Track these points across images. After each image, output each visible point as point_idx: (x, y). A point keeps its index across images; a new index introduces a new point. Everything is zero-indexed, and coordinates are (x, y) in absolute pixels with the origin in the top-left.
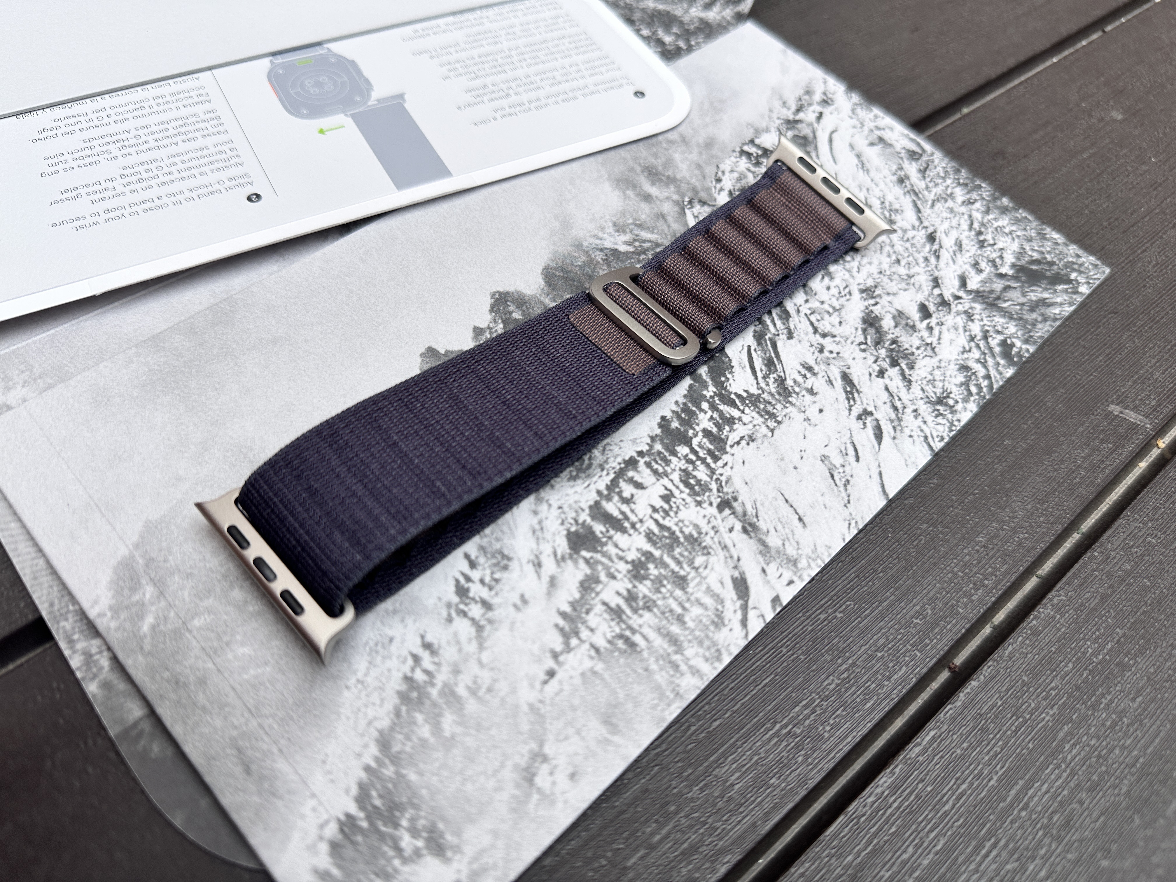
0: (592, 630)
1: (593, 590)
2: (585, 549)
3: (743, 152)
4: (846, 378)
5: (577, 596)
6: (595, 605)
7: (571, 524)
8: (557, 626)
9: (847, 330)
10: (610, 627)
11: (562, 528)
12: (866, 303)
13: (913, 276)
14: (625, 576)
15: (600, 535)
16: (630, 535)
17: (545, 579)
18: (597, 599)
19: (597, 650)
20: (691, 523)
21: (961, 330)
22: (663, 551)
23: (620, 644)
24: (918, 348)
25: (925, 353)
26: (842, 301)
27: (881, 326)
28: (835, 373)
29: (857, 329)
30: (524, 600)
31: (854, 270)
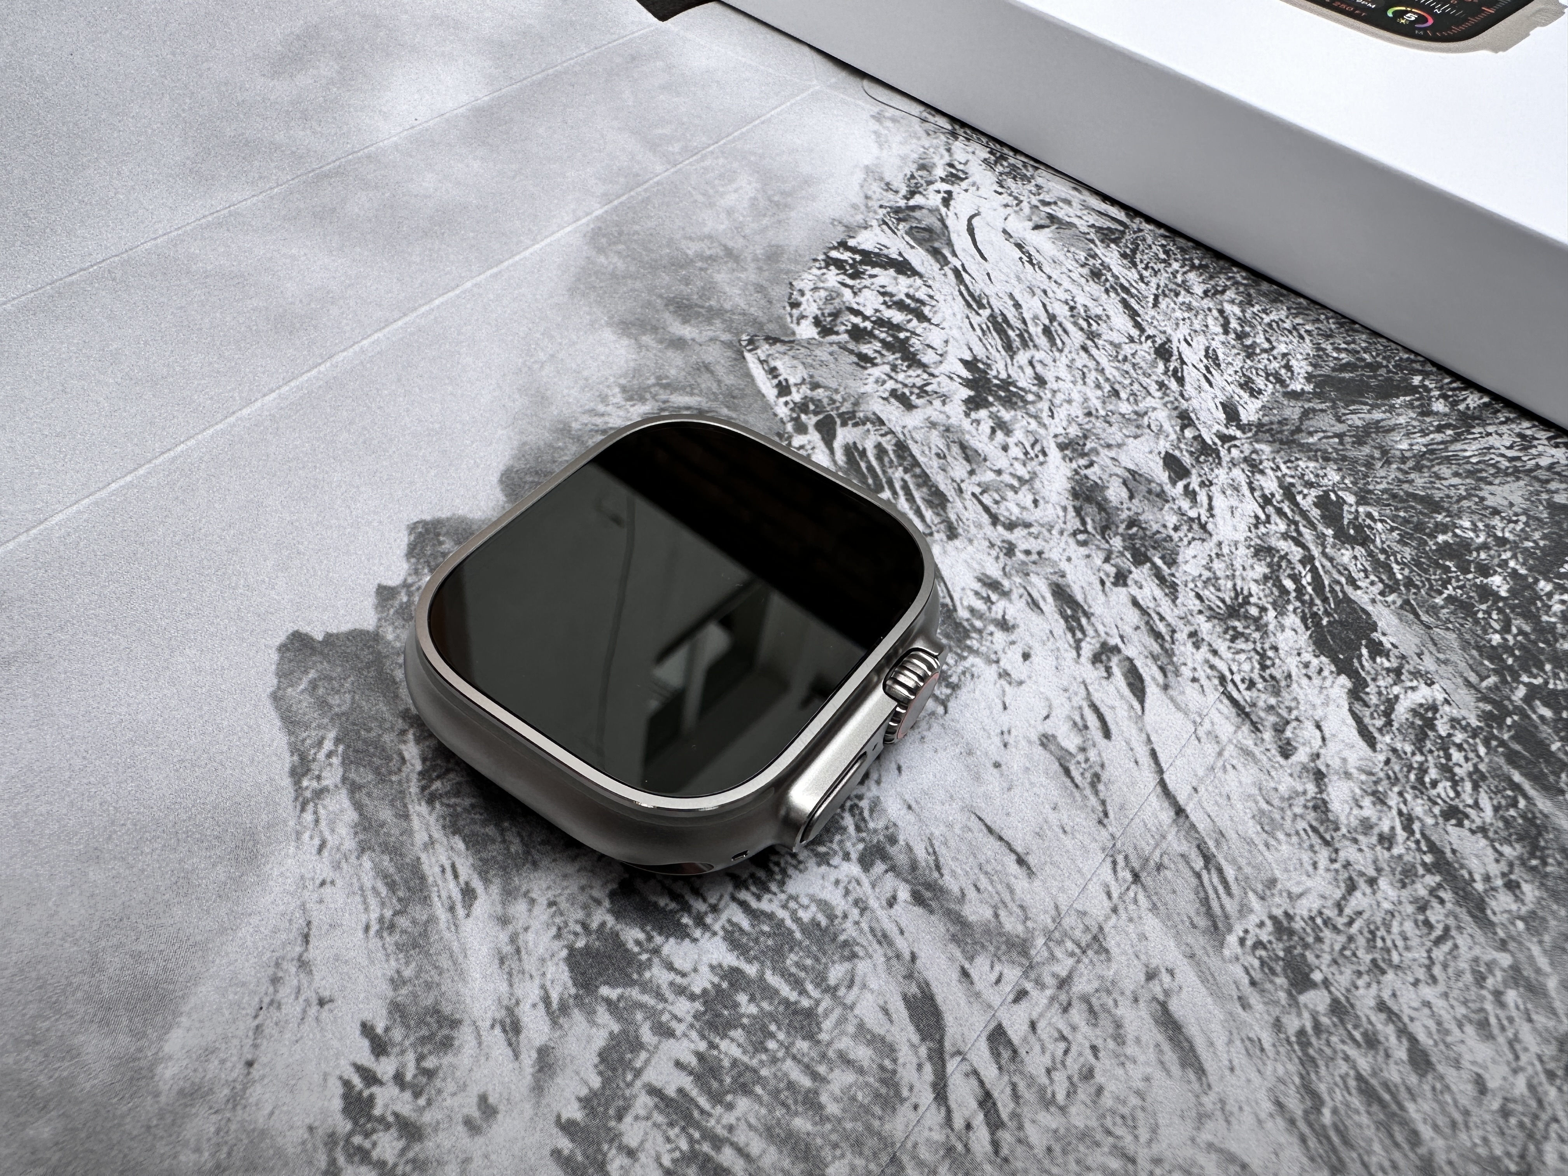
0: (631, 1153)
1: (628, 1065)
2: (606, 983)
3: (830, 262)
4: (1061, 593)
5: (596, 1082)
6: (635, 1097)
7: (576, 934)
8: (556, 1153)
9: (1048, 512)
10: (668, 1140)
11: (557, 945)
12: (1074, 465)
13: (1146, 413)
14: (692, 1026)
15: (636, 949)
16: (695, 940)
17: (529, 1058)
18: (638, 1083)
20: (813, 898)
21: (1245, 489)
22: (762, 963)
23: (691, 1172)
24: (1176, 529)
25: (1190, 535)
26: (1032, 465)
27: (1105, 499)
28: (1040, 587)
29: (1065, 509)
30: (487, 1108)
31: (1045, 415)
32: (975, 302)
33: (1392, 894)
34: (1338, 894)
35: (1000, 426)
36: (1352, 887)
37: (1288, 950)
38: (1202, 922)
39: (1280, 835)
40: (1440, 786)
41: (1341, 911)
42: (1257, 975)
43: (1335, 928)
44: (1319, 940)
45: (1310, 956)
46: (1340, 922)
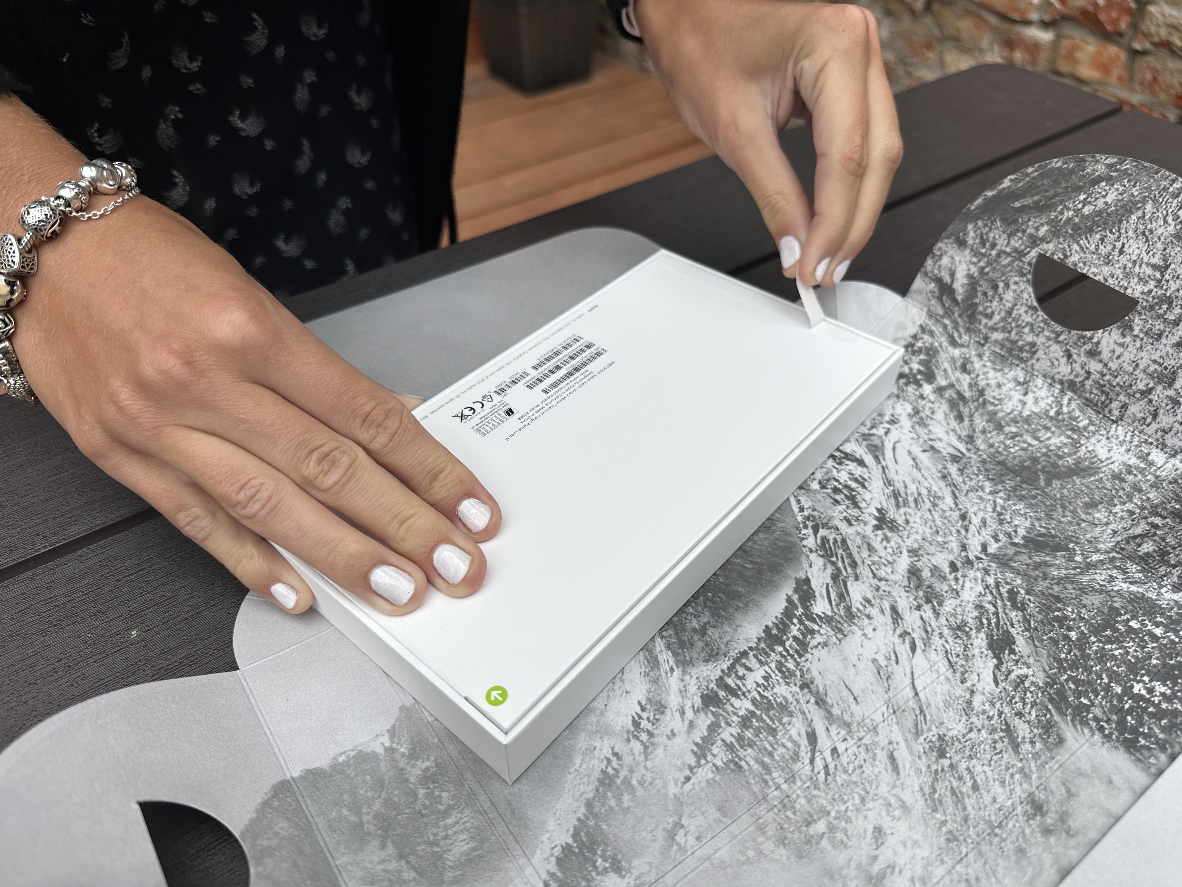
1: (715, 732)
2: (712, 706)
4: (894, 609)
5: (706, 734)
6: (717, 741)
7: (704, 689)
8: (692, 751)
9: (897, 577)
10: (726, 755)
11: (698, 690)
12: (912, 559)
14: (737, 725)
15: (722, 698)
16: (741, 700)
17: (686, 723)
18: (718, 738)
19: (717, 768)
20: (782, 695)
23: (732, 766)
26: (895, 557)
27: (921, 576)
28: (886, 605)
29: (903, 576)
30: (673, 734)
31: (905, 537)
32: (888, 483)
33: (985, 736)
34: (965, 732)
35: (886, 539)
36: (971, 730)
37: (941, 745)
38: (913, 731)
39: (951, 709)
40: (1017, 705)
41: (964, 737)
42: (927, 750)
43: (960, 742)
44: (953, 744)
45: (948, 749)
46: (963, 740)
